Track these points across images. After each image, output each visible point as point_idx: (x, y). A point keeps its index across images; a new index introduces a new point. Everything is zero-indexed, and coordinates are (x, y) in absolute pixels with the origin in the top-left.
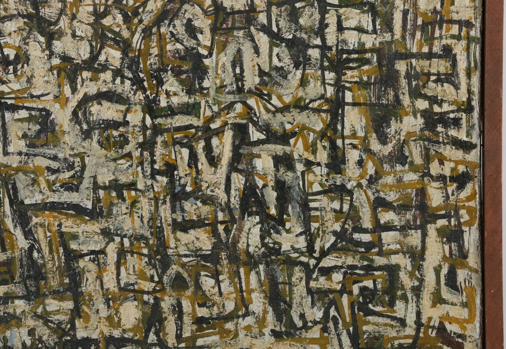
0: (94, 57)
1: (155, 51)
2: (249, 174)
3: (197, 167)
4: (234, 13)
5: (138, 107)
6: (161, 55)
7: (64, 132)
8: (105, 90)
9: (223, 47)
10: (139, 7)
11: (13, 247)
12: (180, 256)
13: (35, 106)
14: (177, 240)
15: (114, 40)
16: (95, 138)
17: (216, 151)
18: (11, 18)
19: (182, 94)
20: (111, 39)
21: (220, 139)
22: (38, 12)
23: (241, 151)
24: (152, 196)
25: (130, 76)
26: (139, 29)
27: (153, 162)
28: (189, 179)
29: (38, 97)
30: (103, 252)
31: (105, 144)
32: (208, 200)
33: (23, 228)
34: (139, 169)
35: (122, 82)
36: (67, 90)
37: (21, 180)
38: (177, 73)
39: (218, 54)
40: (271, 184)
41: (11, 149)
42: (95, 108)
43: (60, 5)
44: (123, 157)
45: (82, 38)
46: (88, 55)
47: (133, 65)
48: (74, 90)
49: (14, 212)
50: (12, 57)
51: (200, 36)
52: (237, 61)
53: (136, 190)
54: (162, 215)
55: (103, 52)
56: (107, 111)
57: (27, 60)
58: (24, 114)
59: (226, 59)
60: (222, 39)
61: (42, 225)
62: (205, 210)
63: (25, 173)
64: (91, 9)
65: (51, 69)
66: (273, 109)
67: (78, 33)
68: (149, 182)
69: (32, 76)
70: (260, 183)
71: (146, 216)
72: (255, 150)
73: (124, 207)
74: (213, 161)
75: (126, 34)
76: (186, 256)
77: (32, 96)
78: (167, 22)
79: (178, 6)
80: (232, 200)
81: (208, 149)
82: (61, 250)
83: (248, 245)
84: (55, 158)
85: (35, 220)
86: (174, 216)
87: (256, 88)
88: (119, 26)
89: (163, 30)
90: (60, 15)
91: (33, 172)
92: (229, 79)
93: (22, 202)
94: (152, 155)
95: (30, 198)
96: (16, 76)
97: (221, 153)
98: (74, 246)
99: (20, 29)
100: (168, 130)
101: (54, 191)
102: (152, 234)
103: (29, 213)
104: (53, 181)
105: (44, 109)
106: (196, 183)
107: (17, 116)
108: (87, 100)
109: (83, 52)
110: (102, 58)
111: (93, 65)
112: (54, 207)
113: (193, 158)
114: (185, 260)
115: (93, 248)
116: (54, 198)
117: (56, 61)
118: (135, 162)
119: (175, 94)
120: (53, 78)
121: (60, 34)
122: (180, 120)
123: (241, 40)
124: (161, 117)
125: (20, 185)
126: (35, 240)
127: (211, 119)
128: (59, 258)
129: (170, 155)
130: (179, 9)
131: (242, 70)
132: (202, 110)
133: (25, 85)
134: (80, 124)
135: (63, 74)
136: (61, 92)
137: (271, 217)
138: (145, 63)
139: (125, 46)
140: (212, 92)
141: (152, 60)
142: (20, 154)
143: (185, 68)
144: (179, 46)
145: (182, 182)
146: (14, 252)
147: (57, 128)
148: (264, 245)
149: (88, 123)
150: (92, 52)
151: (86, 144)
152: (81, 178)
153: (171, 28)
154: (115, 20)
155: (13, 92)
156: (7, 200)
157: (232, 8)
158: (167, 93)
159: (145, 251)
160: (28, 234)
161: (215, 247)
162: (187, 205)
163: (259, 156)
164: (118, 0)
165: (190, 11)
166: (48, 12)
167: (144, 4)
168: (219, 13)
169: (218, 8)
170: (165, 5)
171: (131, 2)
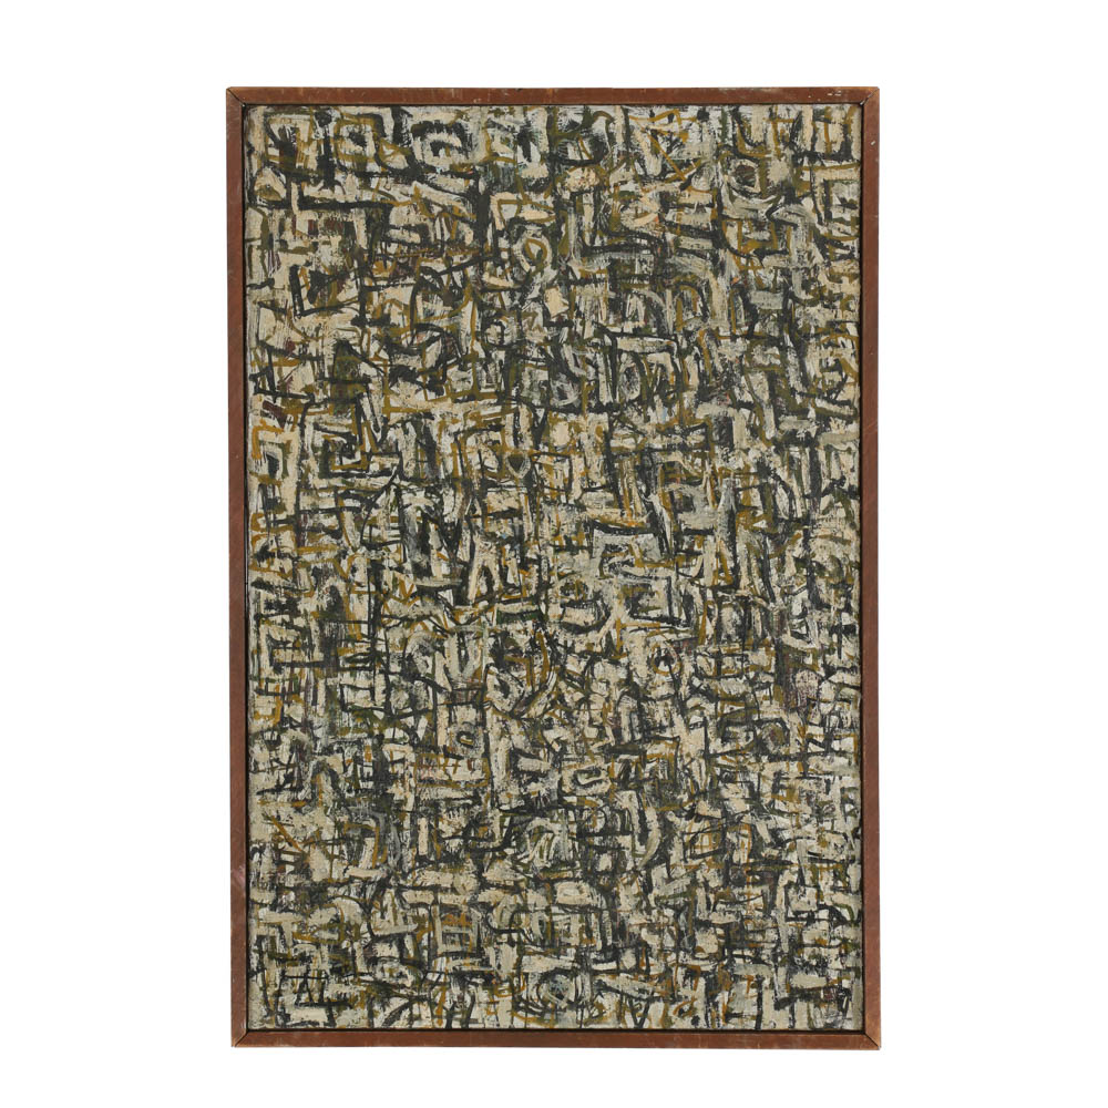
0: (591, 664)
1: (537, 670)
2: (453, 560)
3: (500, 566)
4: (467, 704)
5: (552, 620)
6: (531, 666)
7: (618, 597)
8: (582, 635)
9: (476, 674)
10: (550, 709)
11: (664, 495)
12: (516, 486)
13: (643, 621)
14: (518, 501)
15: (573, 680)
16: (590, 592)
17: (483, 580)
18: (662, 698)
19: (513, 632)
20: (575, 680)
21: (479, 591)
22: (639, 704)
23: (461, 581)
24: (541, 541)
25: (558, 648)
26: (550, 689)
27: (539, 571)
28: (507, 556)
29: (640, 629)
30: (585, 491)
31: (581, 588)
32: (491, 536)
33: (654, 512)
34: (551, 565)
35: (566, 642)
36: (614, 635)
37: (655, 555)
38: (517, 650)
39: (480, 668)
40: (433, 551)
41: (665, 583)
42: (591, 619)
43: (619, 709)
44: (566, 575)
45: (601, 681)
46: (596, 665)
47: (556, 658)
48: (608, 635)
49: (662, 527)
50: (662, 663)
51: (497, 683)
52: (463, 661)
53: (554, 546)
54: (531, 524)
55: (582, 669)
56: (579, 616)
57: (648, 662)
58: (653, 614)
59: (474, 663)
60: (476, 681)
61: (638, 515)
62: (493, 528)
63: (652, 561)
64: (592, 707)
65: (628, 653)
66: (432, 618)
67: (604, 685)
68: (543, 553)
69: (645, 647)
70: (444, 552)
71: (545, 523)
72: (448, 581)
73: (566, 531)
74: (485, 571)
75: (562, 685)
76: (510, 486)
77: (645, 629)
78: (526, 695)
79: (516, 710)
80: (469, 537)
81: (490, 583)
82: (621, 492)
83: (454, 496)
84: (626, 574)
85: (644, 519)
86: (521, 523)
87: (446, 636)
88: (568, 692)
89: (530, 688)
90: (619, 701)
91: (645, 562)
92: (471, 645)
93: (655, 535)
94: (540, 577)
95: (648, 539)
96: (659, 648)
97: (478, 579)
98: (610, 496)
99: (654, 688)
100: (526, 599)
101: (627, 545)
102: (541, 507)
103: (649, 525)
104: (627, 554)
105: (635, 618)
106: (501, 552)
107: (659, 612)
108: (598, 627)
109: (599, 668)
110: (583, 664)
111: (592, 658)
112: (626, 531)
113: (503, 575)
114: (511, 483)
115: (593, 494)
116: (627, 539)
117: (624, 660)
118: (555, 571)
119: (519, 632)
120: (627, 646)
121: (620, 684)
122: (515, 608)
123: (460, 679)
124: (532, 612)
125: (658, 551)
126: (644, 501)
127: (487, 609)
128: (623, 485)
129: (525, 577)
130: (515, 706)
131: (459, 653)
132: (495, 617)
133: (651, 639)
134: (603, 604)
135: (618, 649)
136: (620, 633)
137: (433, 521)
138: (546, 658)
139: (563, 674)
140: (486, 633)
141: (539, 662)
142: (656, 579)
143: (510, 655)
144: (516, 674)
145: (513, 554)
146: (663, 491)
147: (624, 601)
148: (440, 496)
149: (597, 606)
150: (593, 669)
151: (598, 587)
152: (604, 557)
153: (522, 689)
154: (572, 696)
155: (662, 633)
156: (668, 537)
157: (468, 707)
158: (526, 632)
159: (546, 491)
160: (650, 507)
161: (484, 495)
162: (509, 532)
163: (445, 576)
164: (569, 714)
165: (506, 705)
166: (630, 703)
167: (545, 711)
168: (479, 703)
169: (480, 708)
170: (528, 710)
171: (557, 713)
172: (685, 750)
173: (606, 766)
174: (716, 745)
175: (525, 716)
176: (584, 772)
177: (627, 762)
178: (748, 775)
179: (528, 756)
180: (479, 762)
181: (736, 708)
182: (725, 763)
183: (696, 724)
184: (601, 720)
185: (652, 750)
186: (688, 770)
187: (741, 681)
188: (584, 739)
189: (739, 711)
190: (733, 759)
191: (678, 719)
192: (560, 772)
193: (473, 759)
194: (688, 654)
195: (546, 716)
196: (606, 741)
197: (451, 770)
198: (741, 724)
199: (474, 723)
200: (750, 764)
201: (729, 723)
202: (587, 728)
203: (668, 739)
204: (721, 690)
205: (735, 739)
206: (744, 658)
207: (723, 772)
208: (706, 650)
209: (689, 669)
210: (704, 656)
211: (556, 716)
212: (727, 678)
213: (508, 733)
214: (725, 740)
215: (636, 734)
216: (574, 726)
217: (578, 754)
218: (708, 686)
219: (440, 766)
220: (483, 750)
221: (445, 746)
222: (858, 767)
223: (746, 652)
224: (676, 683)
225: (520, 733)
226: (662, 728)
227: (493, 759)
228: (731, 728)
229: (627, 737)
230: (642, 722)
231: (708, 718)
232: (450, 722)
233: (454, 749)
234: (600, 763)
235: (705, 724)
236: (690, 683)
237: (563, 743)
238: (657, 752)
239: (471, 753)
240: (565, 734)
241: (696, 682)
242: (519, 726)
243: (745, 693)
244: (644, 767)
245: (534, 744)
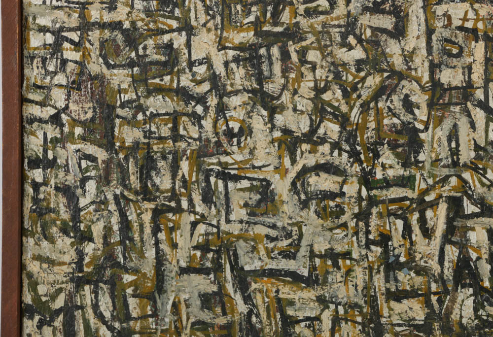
0: (313, 130)
1: (372, 125)
2: (463, 246)
3: (410, 238)
4: (451, 89)
5: (355, 179)
6: (378, 129)
7: (283, 202)
8: (322, 162)
9: (440, 121)
10: (358, 83)
11: (233, 311)
12: (393, 325)
13: (256, 176)
14: (391, 309)
15: (333, 114)
16: (313, 208)
17: (430, 223)
18: (236, 93)
19: (397, 167)
20: (330, 113)
21: (435, 212)
22: (262, 87)
23: (455, 223)
24: (366, 265)
25: (348, 148)
26: (358, 104)
27: (368, 232)
28: (403, 250)
29: (260, 168)
30: (318, 318)
31: (322, 213)
32: (421, 271)
33: (243, 293)
34: (354, 238)
35: (340, 155)
36: (287, 161)
37: (242, 247)
38: (393, 146)
39: (435, 128)
40: (485, 256)
41: (233, 217)
42: (312, 179)
43: (283, 81)
44: (339, 227)
45: (302, 112)
46: (307, 129)
47: (351, 138)
48: (293, 162)
49: (234, 277)
50: (236, 130)
51: (416, 111)
52: (453, 135)
53: (351, 259)
54: (376, 284)
55: (322, 125)
56: (324, 183)
57: (250, 132)
58: (245, 184)
59: (442, 133)
60: (439, 114)
61: (260, 291)
62: (419, 280)
63: (246, 240)
64: (312, 84)
65: (272, 142)
66: (488, 183)
67: (299, 107)
68: (364, 252)
69: (255, 148)
70: (474, 256)
71: (361, 284)
72: (470, 223)
73: (339, 275)
74: (427, 233)
75: (344, 108)
76: (399, 325)
77: (254, 167)
78: (384, 97)
79: (396, 82)
80: (446, 271)
81: (422, 221)
82: (278, 316)
83: (461, 317)
84: (274, 227)
85: (254, 286)
86: (388, 285)
87: (472, 163)
88: (338, 101)
89: (380, 105)
90: (283, 90)
91: (253, 240)
92: (444, 153)
93: (242, 268)
94: (367, 225)
95: (250, 264)
96: (239, 147)
97: (436, 225)
98: (290, 312)
99: (245, 104)
100: (383, 202)
101: (272, 258)
102: (366, 302)
103: (249, 279)
104: (272, 249)
105: (265, 180)
106: (410, 254)
107: (239, 186)
108: (305, 171)
109: (304, 125)
110: (321, 131)
111: (312, 138)
112: (273, 274)
113: (408, 229)
114: (398, 329)
115: (309, 315)
116: (272, 265)
117: (277, 134)
118: (351, 231)
119: (391, 167)
120: (274, 150)
121: (282, 108)
122: (395, 192)
123: (458, 116)
124: (377, 188)
125: (240, 252)
126: (254, 305)
127: (426, 192)
128: (276, 324)
129: (384, 226)
130: (397, 85)
131: (458, 145)
132: (417, 183)
133: (247, 156)
134: (298, 194)
135: (283, 146)
136: (281, 164)
137: (485, 290)
138: (362, 137)
139: (343, 120)
140: (427, 166)
141: (369, 134)
142: (241, 222)
143: (401, 141)
144: (395, 120)
145: (396, 252)
146: (233, 316)
147: (276, 198)
148: (477, 317)
149: (306, 193)
150: (311, 126)
151: (304, 213)
152: (297, 245)
153: (388, 103)
154: (334, 95)
155: (236, 163)
156: (228, 266)
157: (449, 84)
158: (383, 166)
159: (359, 319)
160: (247, 299)
161: (428, 317)
162: (401, 276)
163: (473, 229)
164: (337, 76)
165: (407, 86)
166: (271, 88)
167: (363, 80)
168: (436, 89)
169: (436, 84)
170: (383, 81)
171: (350, 78)
172: (212, 36)
173: (299, 18)
174: (179, 41)
175: (386, 74)
176: (322, 13)
177: (276, 24)
178: (145, 7)
179: (384, 31)
180: (439, 24)
181: (157, 81)
182: (169, 22)
183: (200, 64)
184: (303, 69)
185: (248, 36)
186: (209, 14)
187: (151, 110)
188: (322, 49)
189: (154, 78)
190: (161, 26)
191: (220, 69)
192: (349, 12)
193: (445, 27)
194: (208, 140)
195: (362, 74)
196: (298, 46)
197: (471, 15)
198: (152, 63)
199: (443, 67)
200: (143, 20)
201: (164, 64)
202: (318, 61)
203: (230, 48)
204: (172, 100)
205: (158, 47)
206: (148, 134)
207: (172, 12)
208: (189, 143)
209: (207, 124)
210: (191, 138)
211: (352, 74)
212: (167, 114)
213: (405, 56)
214: (169, 46)
215: (265, 54)
216: (333, 63)
217: (328, 33)
218: (187, 104)
219: (483, 19)
220: (434, 37)
221: (477, 41)
222: (25, 14)
223: (146, 141)
224: (222, 109)
225: (391, 56)
226: (236, 60)
227: (423, 28)
228: (163, 59)
229: (275, 51)
230: (258, 66)
231: (187, 70)
232: (470, 68)
233: (466, 38)
234: (304, 23)
235: (191, 64)
236: (206, 109)
237: (345, 44)
238: (242, 34)
239: (447, 34)
240: (342, 54)
241: (199, 109)
242: (393, 64)
243: (147, 97)
244: (257, 18)
245: (377, 43)
